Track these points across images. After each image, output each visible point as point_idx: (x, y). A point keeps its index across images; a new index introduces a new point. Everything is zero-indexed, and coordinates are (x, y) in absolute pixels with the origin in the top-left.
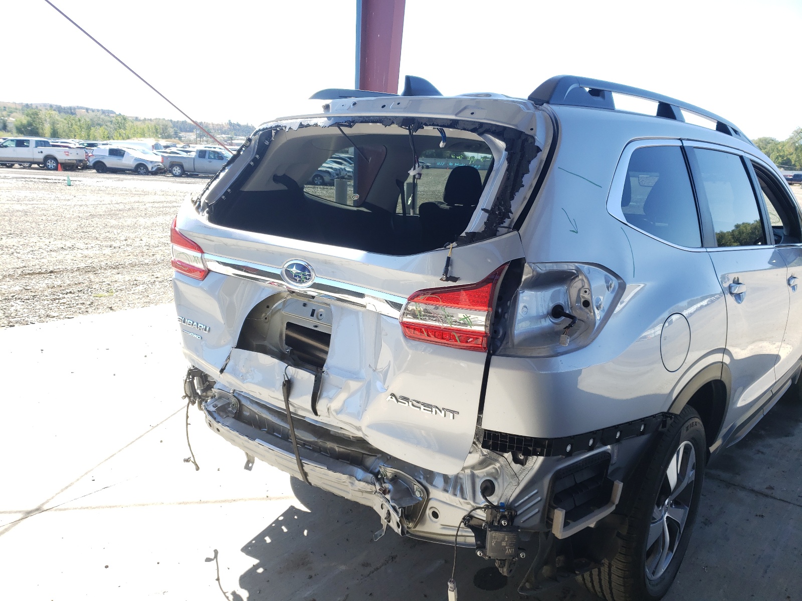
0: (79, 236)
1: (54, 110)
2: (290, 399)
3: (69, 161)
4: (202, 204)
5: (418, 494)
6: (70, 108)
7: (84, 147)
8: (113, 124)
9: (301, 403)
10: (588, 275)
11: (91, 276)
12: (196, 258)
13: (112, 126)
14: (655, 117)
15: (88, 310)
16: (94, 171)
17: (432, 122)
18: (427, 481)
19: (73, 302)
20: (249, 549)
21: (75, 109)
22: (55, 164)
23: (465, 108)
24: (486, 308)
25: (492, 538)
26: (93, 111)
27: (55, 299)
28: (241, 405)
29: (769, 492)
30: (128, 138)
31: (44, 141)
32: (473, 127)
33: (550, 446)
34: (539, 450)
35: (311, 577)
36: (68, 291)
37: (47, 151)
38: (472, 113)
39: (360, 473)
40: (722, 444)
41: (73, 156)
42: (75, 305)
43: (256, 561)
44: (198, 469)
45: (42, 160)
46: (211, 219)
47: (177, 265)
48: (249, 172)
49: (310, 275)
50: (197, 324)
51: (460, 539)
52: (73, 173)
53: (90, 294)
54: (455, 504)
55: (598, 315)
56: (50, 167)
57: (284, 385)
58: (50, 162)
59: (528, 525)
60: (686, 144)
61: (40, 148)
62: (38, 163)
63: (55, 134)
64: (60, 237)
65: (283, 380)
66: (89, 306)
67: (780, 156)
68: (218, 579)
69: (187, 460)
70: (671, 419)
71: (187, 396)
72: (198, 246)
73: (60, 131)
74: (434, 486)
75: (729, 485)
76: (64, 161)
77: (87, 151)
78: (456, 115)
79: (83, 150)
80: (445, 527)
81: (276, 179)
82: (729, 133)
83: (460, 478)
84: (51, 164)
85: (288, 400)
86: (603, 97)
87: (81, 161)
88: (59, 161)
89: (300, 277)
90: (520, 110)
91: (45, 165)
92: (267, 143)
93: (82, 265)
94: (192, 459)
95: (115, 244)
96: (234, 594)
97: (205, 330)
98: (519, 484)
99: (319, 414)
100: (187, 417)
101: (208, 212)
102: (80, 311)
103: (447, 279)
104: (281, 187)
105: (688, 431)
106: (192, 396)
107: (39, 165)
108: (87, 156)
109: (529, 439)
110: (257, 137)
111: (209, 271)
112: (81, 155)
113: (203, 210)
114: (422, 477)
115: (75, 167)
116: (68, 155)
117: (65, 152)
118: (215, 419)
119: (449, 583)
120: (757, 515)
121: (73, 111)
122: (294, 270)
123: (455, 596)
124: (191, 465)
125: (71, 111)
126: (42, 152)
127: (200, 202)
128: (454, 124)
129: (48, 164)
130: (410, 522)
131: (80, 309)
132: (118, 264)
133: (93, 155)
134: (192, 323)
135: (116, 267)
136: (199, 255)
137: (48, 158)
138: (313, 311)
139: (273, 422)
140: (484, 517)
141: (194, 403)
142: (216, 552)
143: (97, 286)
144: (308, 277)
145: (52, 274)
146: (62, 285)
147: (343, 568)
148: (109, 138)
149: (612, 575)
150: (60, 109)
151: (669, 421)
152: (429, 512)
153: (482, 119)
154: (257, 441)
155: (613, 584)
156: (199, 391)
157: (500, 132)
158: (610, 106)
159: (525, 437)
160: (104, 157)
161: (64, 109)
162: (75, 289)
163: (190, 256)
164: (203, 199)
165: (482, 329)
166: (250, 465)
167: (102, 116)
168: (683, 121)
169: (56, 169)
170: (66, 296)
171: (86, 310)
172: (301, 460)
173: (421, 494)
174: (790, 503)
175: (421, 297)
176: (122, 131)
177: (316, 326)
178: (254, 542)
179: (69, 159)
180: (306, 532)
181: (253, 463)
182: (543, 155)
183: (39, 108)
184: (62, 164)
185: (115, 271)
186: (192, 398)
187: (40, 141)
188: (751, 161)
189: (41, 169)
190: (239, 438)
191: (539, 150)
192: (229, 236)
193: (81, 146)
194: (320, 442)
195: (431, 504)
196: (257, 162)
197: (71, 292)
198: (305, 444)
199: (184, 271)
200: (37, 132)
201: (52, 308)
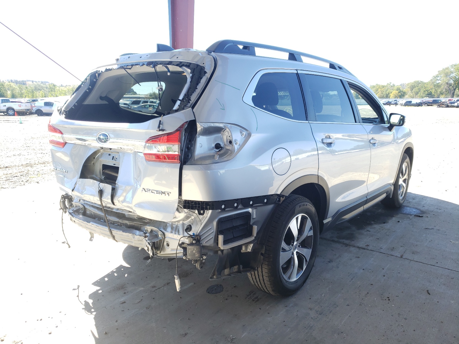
0: (24, 149)
1: (14, 83)
2: (102, 199)
3: (21, 110)
4: (62, 111)
5: (160, 236)
6: (23, 81)
7: (30, 102)
8: (48, 89)
9: (107, 200)
10: (230, 129)
11: (29, 168)
12: (60, 137)
13: (47, 90)
14: (288, 60)
15: (25, 184)
16: (36, 115)
17: (162, 63)
18: (164, 230)
19: (17, 181)
20: (95, 284)
21: (25, 81)
22: (13, 112)
23: (175, 55)
24: (177, 143)
25: (190, 249)
26: (36, 82)
27: (7, 180)
28: (85, 208)
29: (366, 247)
30: (57, 96)
31: (6, 100)
32: (177, 64)
33: (213, 205)
34: (208, 207)
35: (125, 293)
36: (15, 176)
37: (8, 105)
38: (177, 58)
39: (138, 232)
40: (332, 220)
41: (23, 107)
42: (18, 182)
43: (98, 288)
44: (69, 247)
45: (5, 110)
46: (66, 118)
47: (52, 142)
48: (86, 95)
49: (108, 138)
50: (62, 170)
51: (178, 255)
52: (24, 117)
53: (27, 176)
54: (176, 238)
55: (236, 147)
56: (10, 114)
57: (99, 192)
58: (10, 111)
59: (207, 244)
60: (299, 72)
61: (4, 104)
62: (4, 112)
63: (13, 96)
64: (13, 150)
65: (98, 190)
66: (25, 182)
67: (426, 90)
68: (78, 296)
69: (64, 243)
70: (283, 198)
71: (61, 208)
72: (61, 131)
73: (17, 94)
74: (167, 231)
75: (347, 245)
76: (18, 111)
77: (32, 104)
78: (170, 59)
79: (29, 103)
80: (172, 250)
81: (101, 98)
82: (335, 68)
83: (178, 226)
84: (11, 112)
85: (101, 200)
86: (249, 50)
87: (28, 110)
88: (16, 110)
89: (104, 140)
90: (198, 54)
91: (8, 113)
92: (95, 80)
93: (24, 163)
94: (66, 242)
95: (44, 152)
96: (85, 301)
97: (66, 172)
98: (201, 224)
99: (115, 204)
100: (62, 219)
101: (65, 114)
102: (21, 185)
103: (160, 130)
104: (105, 102)
105: (300, 208)
106: (64, 208)
107: (4, 113)
108: (32, 107)
109: (203, 202)
110: (89, 77)
111: (66, 143)
112: (28, 106)
113: (62, 114)
114: (162, 228)
115: (25, 114)
116: (20, 107)
117: (19, 105)
118: (73, 216)
119: (175, 276)
120: (356, 257)
121: (24, 82)
122: (102, 137)
123: (179, 282)
124: (66, 244)
125: (23, 83)
126: (5, 106)
127: (61, 110)
128: (170, 63)
129: (9, 112)
130: (158, 251)
131: (21, 184)
132: (45, 162)
133: (35, 106)
134: (60, 169)
135: (44, 163)
136: (60, 135)
137: (9, 109)
138: (113, 157)
139: (100, 215)
140: (187, 242)
141: (66, 212)
142: (79, 286)
143: (32, 173)
144: (107, 139)
145: (7, 168)
146: (12, 173)
147: (142, 289)
148: (45, 97)
149: (264, 276)
150: (16, 82)
151: (282, 199)
152: (165, 244)
153: (180, 60)
154: (91, 223)
155: (265, 281)
156: (68, 206)
157: (188, 65)
158: (253, 54)
159: (201, 201)
160: (41, 107)
161: (19, 81)
162: (19, 174)
163: (57, 136)
164: (63, 109)
165: (177, 153)
166: (92, 239)
167: (42, 85)
168: (301, 61)
169: (14, 115)
170: (13, 178)
171: (24, 184)
172: (110, 229)
173: (161, 236)
174: (375, 251)
175: (151, 141)
176: (53, 93)
177: (115, 164)
178: (99, 280)
179: (21, 109)
180: (126, 275)
181: (93, 238)
182: (208, 75)
183: (5, 81)
184: (17, 112)
185: (44, 165)
186: (64, 210)
187: (4, 99)
188: (347, 82)
189: (5, 115)
190: (83, 223)
191: (205, 73)
192: (73, 124)
193: (28, 101)
194: (120, 221)
195: (166, 239)
196: (90, 90)
197: (16, 176)
198: (114, 223)
199: (55, 144)
200: (4, 95)
201: (5, 184)
